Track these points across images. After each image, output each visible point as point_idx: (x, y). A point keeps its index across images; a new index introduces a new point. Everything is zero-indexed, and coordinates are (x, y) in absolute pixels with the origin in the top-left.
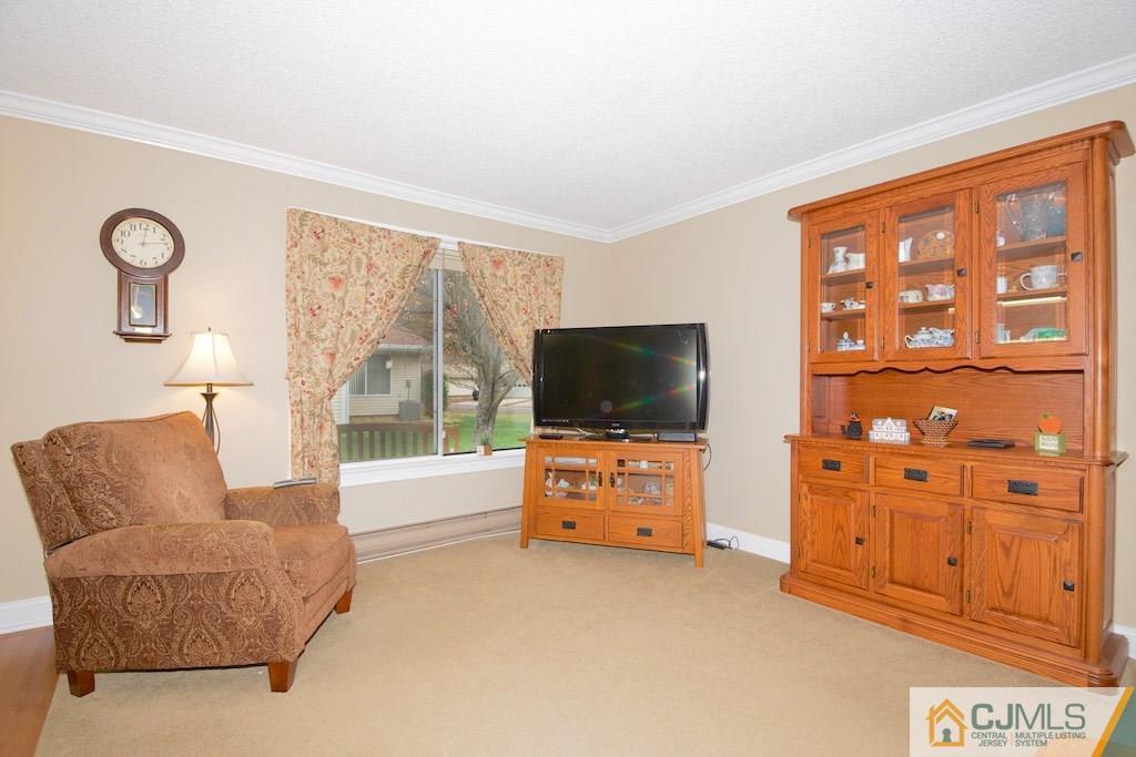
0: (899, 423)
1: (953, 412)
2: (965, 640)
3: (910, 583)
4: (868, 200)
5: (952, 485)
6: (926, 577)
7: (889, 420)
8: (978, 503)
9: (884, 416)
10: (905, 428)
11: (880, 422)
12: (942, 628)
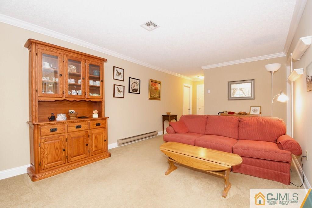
0: (64, 115)
1: (74, 111)
2: (90, 161)
3: (77, 155)
4: (59, 50)
5: (86, 128)
6: (81, 151)
7: (62, 114)
8: (90, 130)
9: (60, 113)
10: (65, 116)
11: (59, 115)
12: (86, 161)
